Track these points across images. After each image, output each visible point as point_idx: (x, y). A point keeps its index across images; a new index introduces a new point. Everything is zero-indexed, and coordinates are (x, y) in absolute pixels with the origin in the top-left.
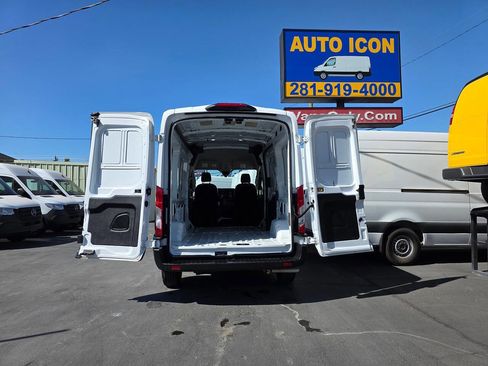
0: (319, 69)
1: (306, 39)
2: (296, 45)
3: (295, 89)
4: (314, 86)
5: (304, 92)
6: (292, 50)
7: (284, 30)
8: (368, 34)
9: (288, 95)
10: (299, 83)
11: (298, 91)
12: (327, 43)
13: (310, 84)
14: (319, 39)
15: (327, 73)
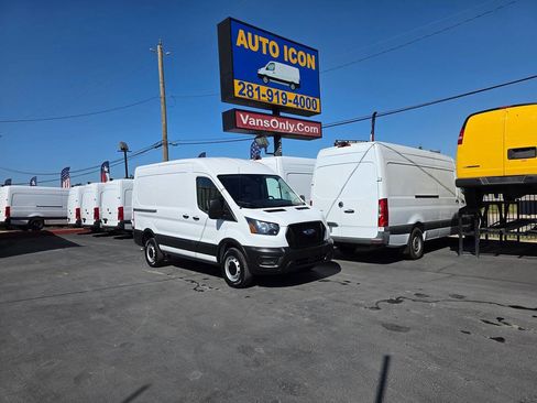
0: (262, 71)
1: (250, 35)
2: (242, 39)
3: (243, 89)
4: (258, 89)
5: (250, 94)
6: (238, 44)
7: (231, 19)
8: (299, 47)
9: (237, 94)
10: (246, 84)
11: (245, 92)
12: (267, 45)
13: (255, 86)
14: (261, 39)
15: (269, 78)
